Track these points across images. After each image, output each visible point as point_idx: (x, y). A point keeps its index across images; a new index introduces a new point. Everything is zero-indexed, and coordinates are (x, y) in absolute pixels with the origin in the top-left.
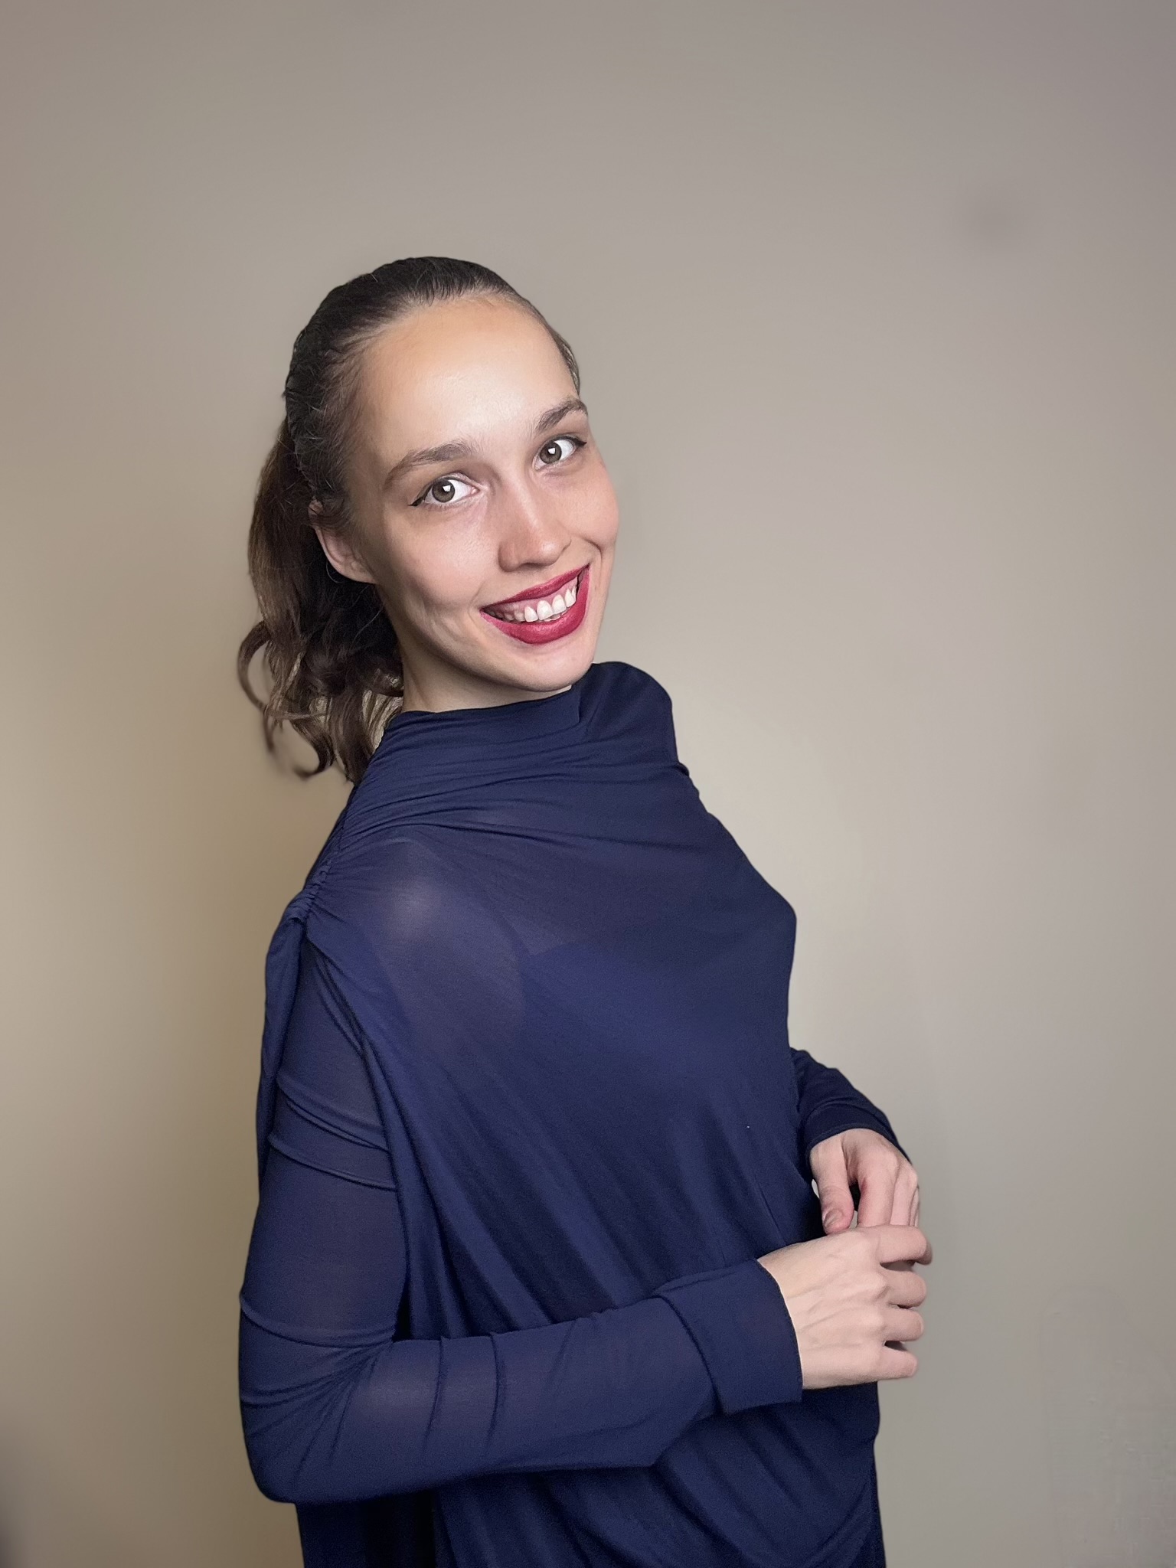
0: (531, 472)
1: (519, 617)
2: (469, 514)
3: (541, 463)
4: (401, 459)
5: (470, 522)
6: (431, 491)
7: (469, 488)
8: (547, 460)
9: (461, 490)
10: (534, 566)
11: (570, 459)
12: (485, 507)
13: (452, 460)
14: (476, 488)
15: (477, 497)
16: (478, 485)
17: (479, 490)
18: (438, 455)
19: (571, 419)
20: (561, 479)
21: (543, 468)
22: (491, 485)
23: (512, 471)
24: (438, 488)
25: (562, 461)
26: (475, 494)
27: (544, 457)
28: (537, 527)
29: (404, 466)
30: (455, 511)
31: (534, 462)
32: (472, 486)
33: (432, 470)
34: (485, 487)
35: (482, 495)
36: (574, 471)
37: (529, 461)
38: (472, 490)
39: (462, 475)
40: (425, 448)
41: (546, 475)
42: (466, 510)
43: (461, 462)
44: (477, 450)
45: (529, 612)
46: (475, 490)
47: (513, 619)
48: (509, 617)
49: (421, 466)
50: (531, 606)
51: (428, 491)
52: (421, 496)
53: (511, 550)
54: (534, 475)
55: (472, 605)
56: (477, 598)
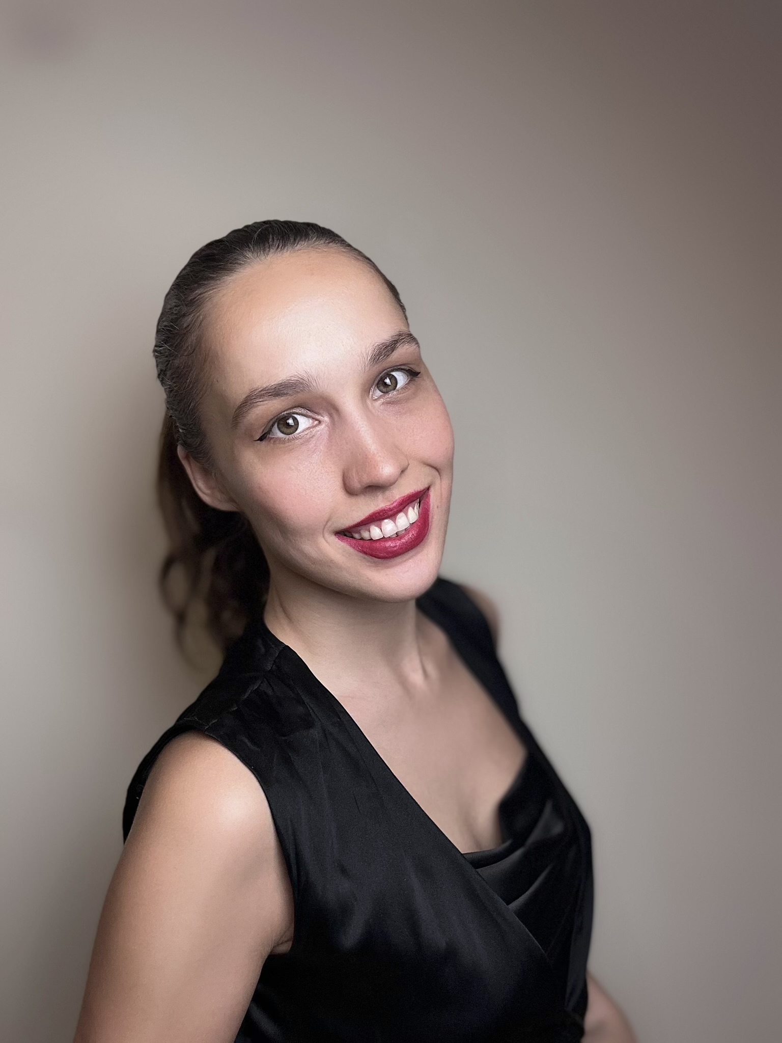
0: (369, 402)
1: (366, 535)
2: (312, 445)
3: (378, 393)
4: (244, 396)
5: (314, 452)
6: (276, 426)
7: (311, 421)
8: (384, 390)
9: (304, 423)
10: (375, 488)
11: (404, 388)
12: (326, 437)
13: (291, 395)
14: (317, 420)
15: (318, 428)
16: (319, 417)
17: (320, 422)
18: (277, 391)
19: (403, 352)
20: (397, 408)
21: (379, 398)
22: (331, 416)
23: (349, 402)
24: (284, 422)
25: (398, 391)
26: (316, 426)
27: (382, 388)
28: (375, 452)
29: (249, 401)
30: (301, 441)
31: (371, 393)
32: (313, 418)
33: (272, 406)
34: (326, 419)
35: (322, 426)
36: (407, 400)
37: (365, 391)
38: (313, 423)
39: (303, 410)
40: (265, 386)
41: (383, 403)
42: (308, 441)
43: (301, 397)
44: (314, 384)
45: (375, 532)
46: (316, 422)
47: (362, 539)
48: (357, 536)
49: (262, 403)
50: (377, 526)
51: (273, 425)
52: (265, 431)
53: (354, 474)
54: (372, 404)
55: (326, 529)
56: (329, 524)
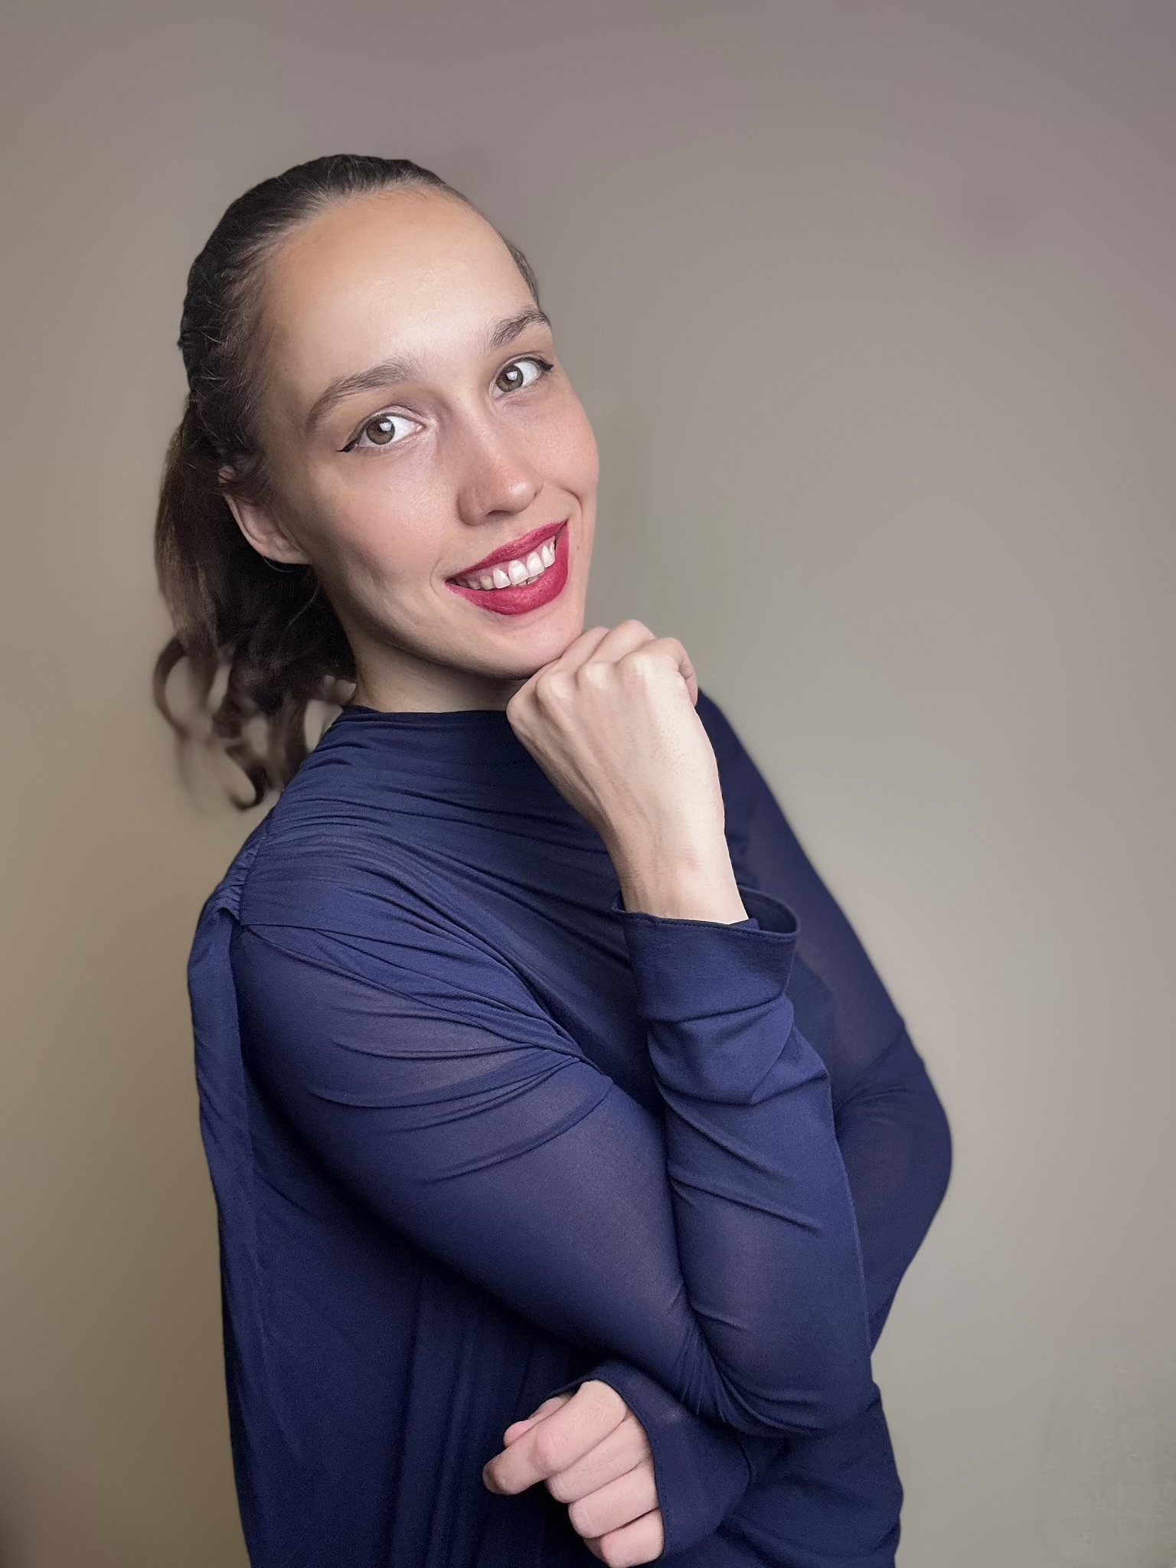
0: (488, 400)
1: (487, 583)
2: (414, 456)
3: (499, 392)
4: (325, 388)
5: (417, 467)
6: (365, 432)
7: (412, 424)
8: (506, 387)
9: (401, 427)
10: (501, 513)
11: (533, 384)
12: (433, 448)
13: (387, 387)
14: (421, 424)
15: (423, 434)
16: (424, 420)
17: (425, 426)
18: (369, 380)
19: (534, 334)
20: (523, 410)
21: (501, 397)
22: (440, 419)
23: (465, 398)
24: (375, 428)
25: (526, 387)
26: (420, 431)
27: (503, 384)
28: (501, 464)
29: (329, 397)
30: (400, 452)
31: (490, 390)
32: (416, 422)
34: (432, 422)
35: (429, 431)
36: (540, 398)
37: (484, 386)
38: (416, 427)
39: (401, 409)
40: (353, 373)
41: (505, 405)
42: (411, 451)
43: (401, 390)
44: (419, 371)
45: (500, 578)
46: (420, 427)
47: (482, 589)
48: (474, 585)
49: (349, 397)
50: (501, 570)
51: (361, 432)
52: (353, 438)
53: (474, 496)
54: (492, 403)
55: (434, 574)
56: (440, 565)
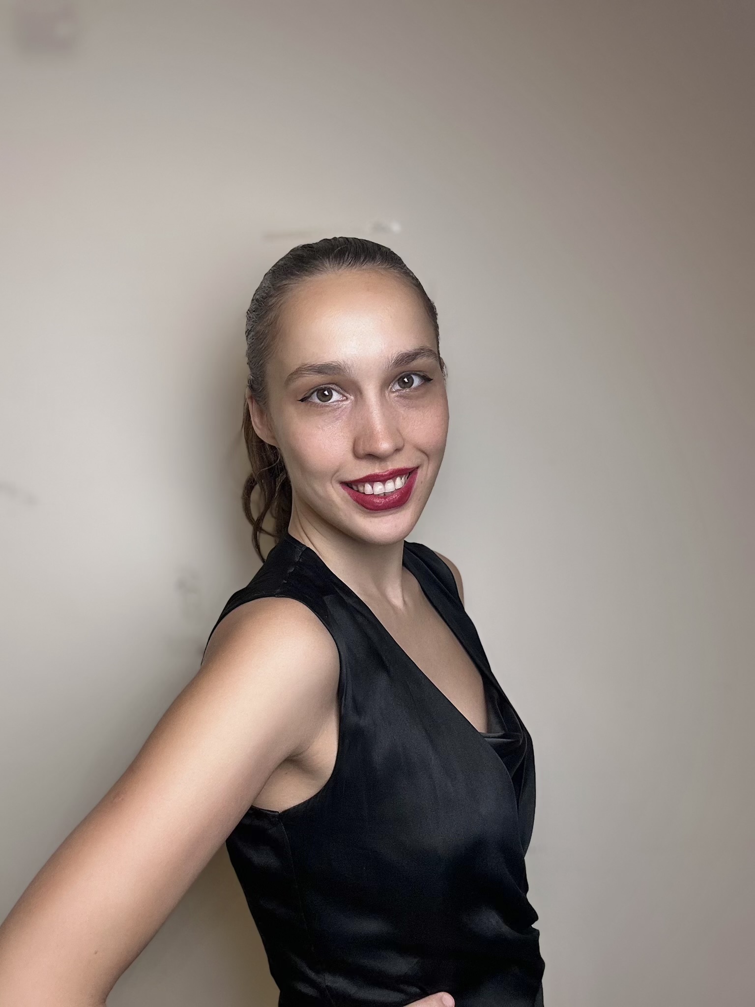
0: (387, 393)
1: (361, 489)
2: (337, 413)
3: (397, 387)
4: (296, 367)
5: (337, 419)
6: (316, 393)
7: (341, 396)
8: (403, 386)
9: (336, 396)
10: (372, 457)
12: (348, 410)
13: (329, 375)
14: (345, 396)
15: (345, 403)
16: (348, 395)
17: (347, 399)
18: (321, 369)
20: (407, 401)
21: (397, 391)
22: (356, 397)
23: (370, 389)
24: (323, 393)
25: (412, 389)
26: (342, 401)
27: (401, 384)
28: (380, 431)
29: (299, 372)
30: (330, 408)
31: (389, 386)
32: (343, 395)
33: (316, 379)
34: (352, 398)
35: (348, 402)
37: (385, 385)
38: (342, 398)
39: (335, 386)
40: (312, 364)
41: (397, 396)
42: (335, 410)
43: (336, 378)
44: (348, 371)
45: (368, 489)
46: (345, 398)
47: (358, 491)
48: (355, 488)
49: (307, 375)
50: (371, 485)
51: (313, 393)
52: (306, 396)
53: (361, 443)
54: (389, 395)
55: (334, 478)
56: (338, 474)
